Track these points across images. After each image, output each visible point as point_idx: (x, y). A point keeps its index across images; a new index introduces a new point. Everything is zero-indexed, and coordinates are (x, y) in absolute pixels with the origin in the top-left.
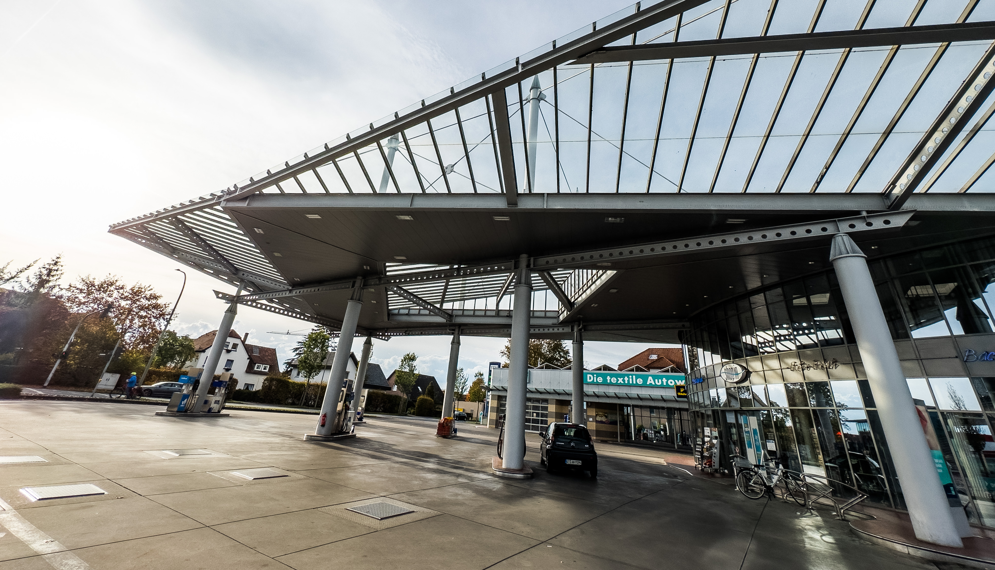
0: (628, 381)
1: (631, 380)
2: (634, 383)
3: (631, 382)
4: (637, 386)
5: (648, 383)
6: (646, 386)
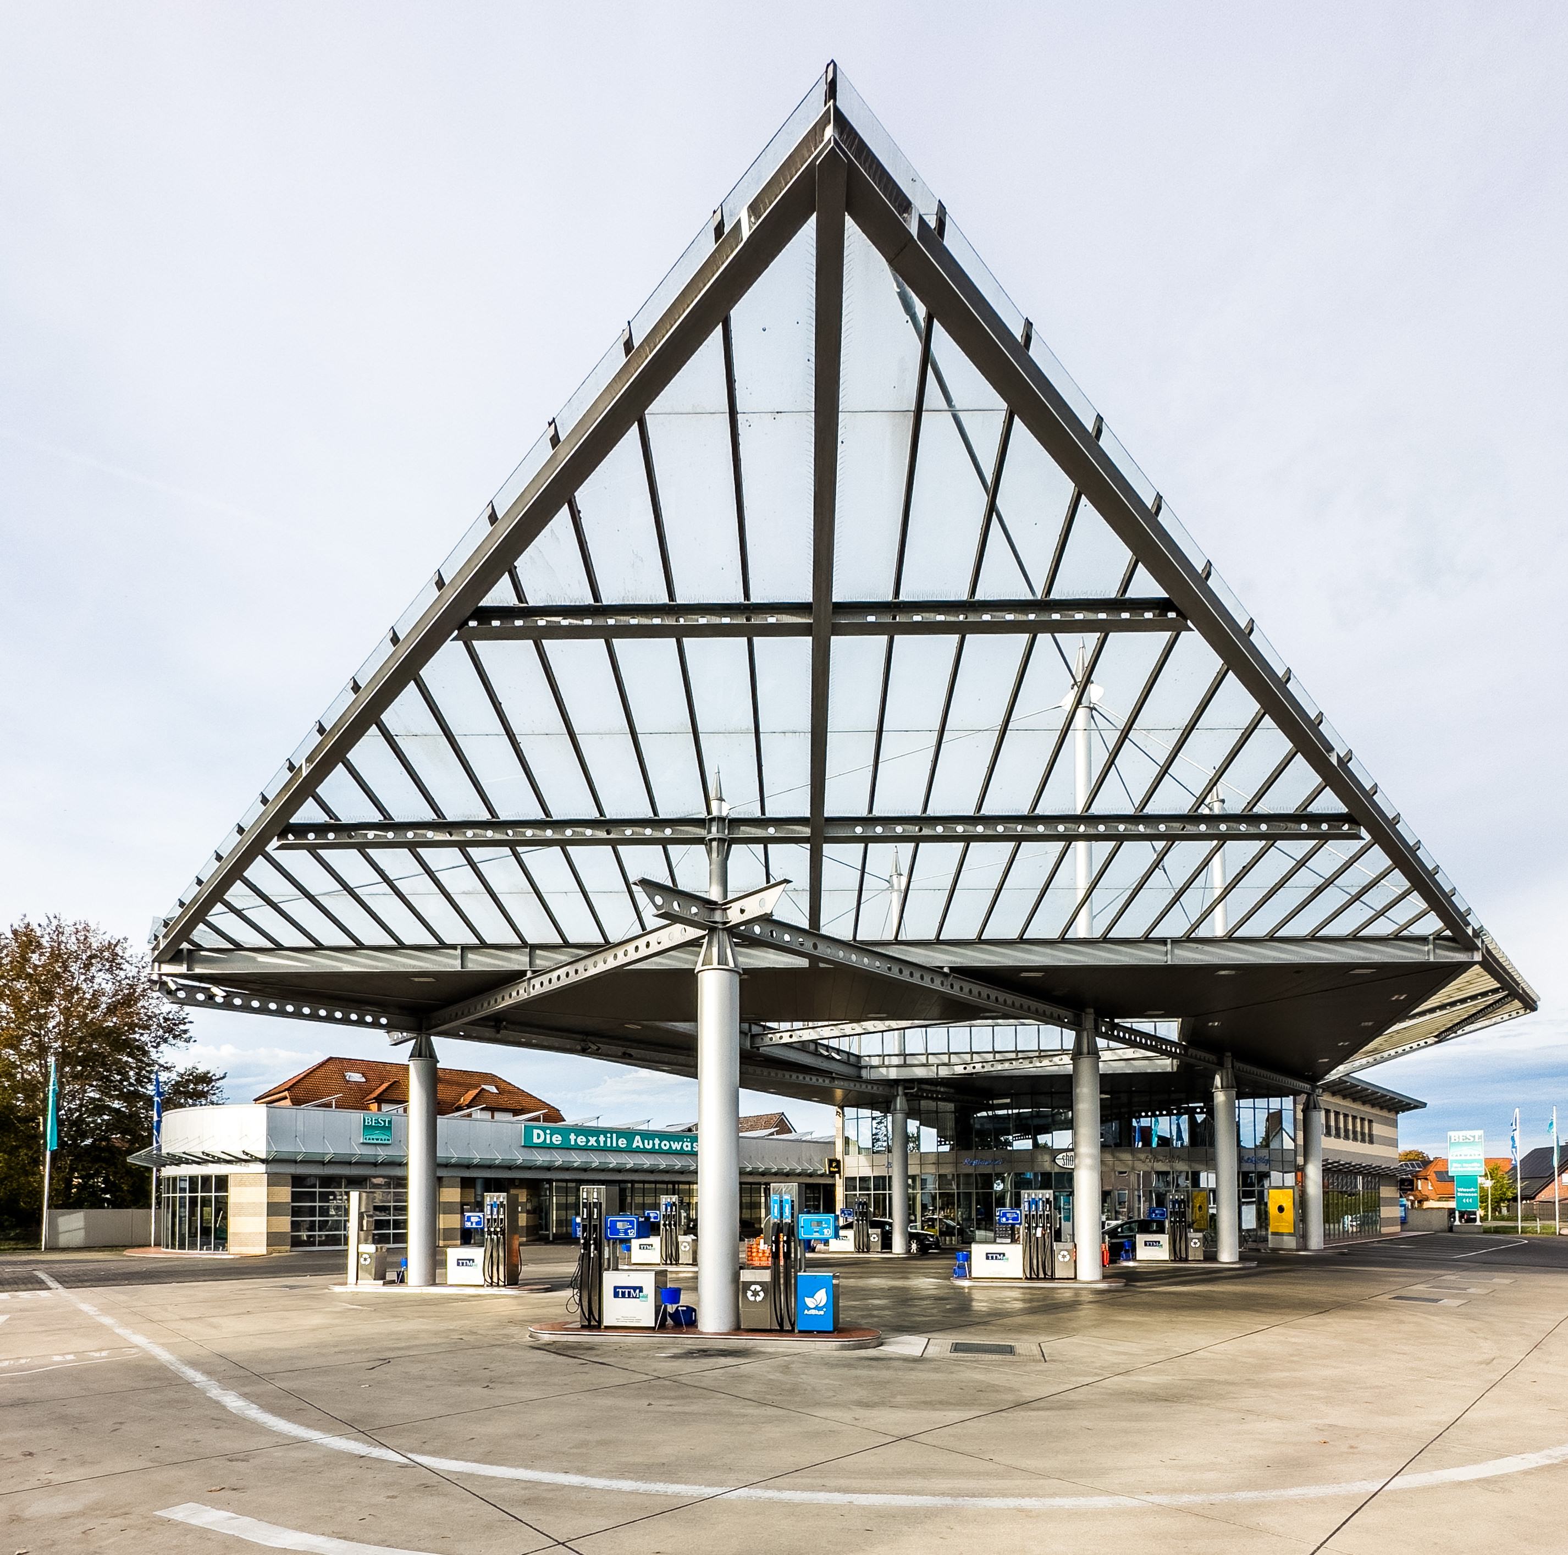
0: (605, 1142)
1: (609, 1140)
2: (614, 1145)
3: (609, 1145)
4: (618, 1150)
5: (634, 1146)
6: (630, 1151)
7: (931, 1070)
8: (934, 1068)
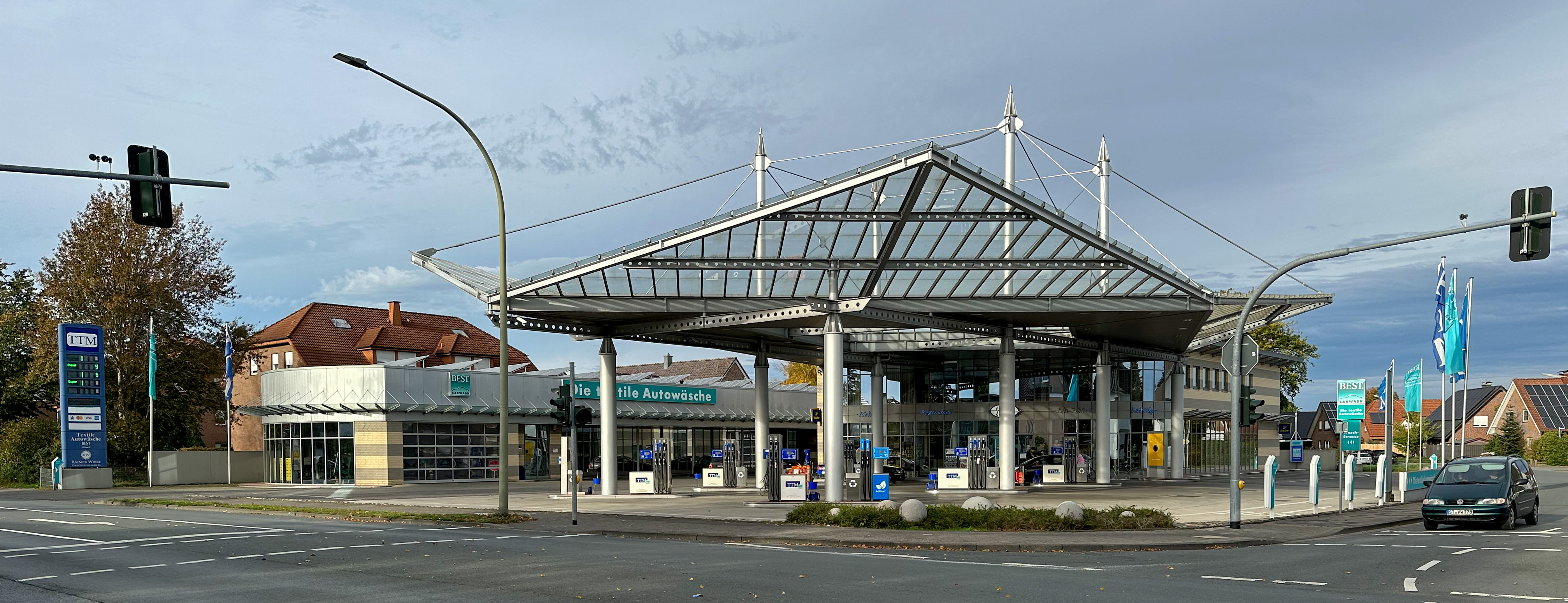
0: (623, 393)
1: (625, 391)
2: (629, 396)
3: (625, 396)
4: (632, 400)
5: (644, 397)
6: (641, 401)
7: (901, 346)
8: (904, 344)
